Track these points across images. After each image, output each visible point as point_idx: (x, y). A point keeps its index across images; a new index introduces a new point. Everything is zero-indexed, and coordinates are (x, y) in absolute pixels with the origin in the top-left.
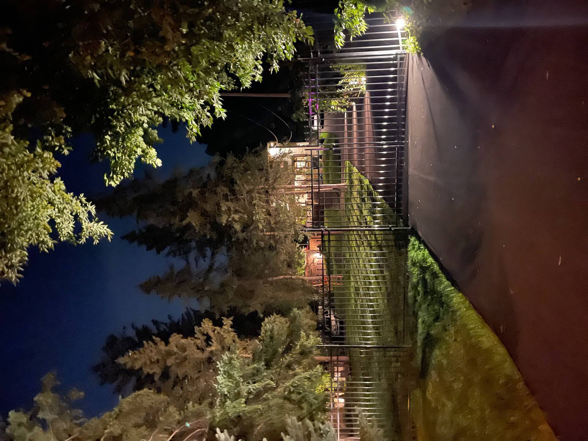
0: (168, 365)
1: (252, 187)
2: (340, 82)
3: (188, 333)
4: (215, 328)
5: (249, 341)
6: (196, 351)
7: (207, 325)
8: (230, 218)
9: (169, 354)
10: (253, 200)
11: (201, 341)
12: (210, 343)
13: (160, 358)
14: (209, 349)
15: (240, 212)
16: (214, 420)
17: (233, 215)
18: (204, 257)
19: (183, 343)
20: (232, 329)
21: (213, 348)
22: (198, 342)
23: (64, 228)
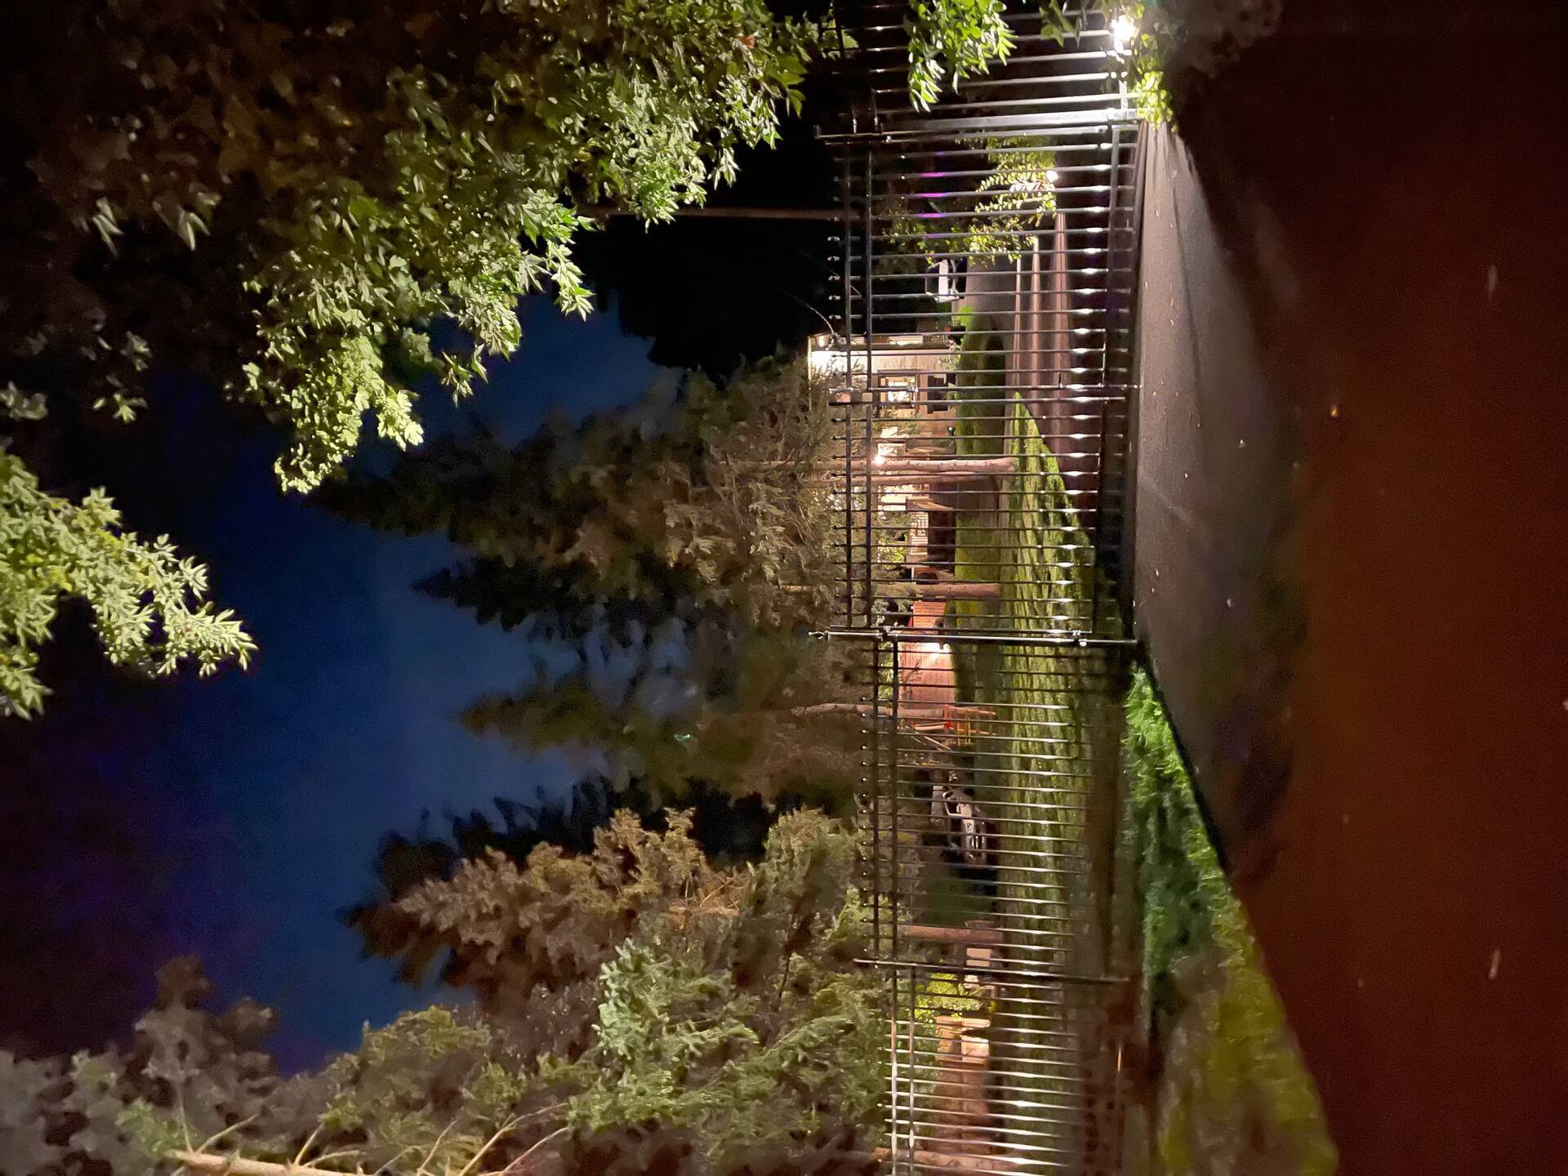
0: (523, 926)
1: (749, 464)
2: (986, 184)
3: (577, 843)
4: (647, 833)
5: (735, 874)
6: (595, 892)
7: (626, 826)
8: (686, 546)
9: (525, 896)
10: (751, 502)
11: (608, 870)
12: (631, 872)
13: (503, 904)
14: (629, 890)
15: (717, 532)
16: (586, 1127)
17: (697, 540)
18: (626, 643)
19: (563, 871)
20: (691, 842)
21: (638, 889)
22: (602, 868)
23: (119, 628)
